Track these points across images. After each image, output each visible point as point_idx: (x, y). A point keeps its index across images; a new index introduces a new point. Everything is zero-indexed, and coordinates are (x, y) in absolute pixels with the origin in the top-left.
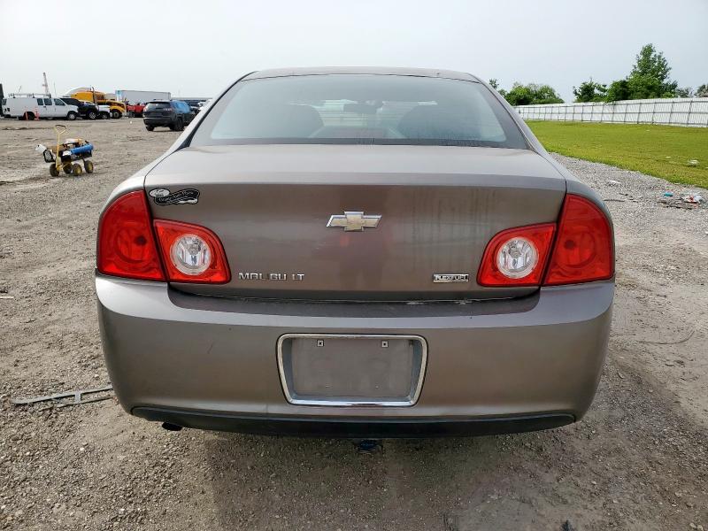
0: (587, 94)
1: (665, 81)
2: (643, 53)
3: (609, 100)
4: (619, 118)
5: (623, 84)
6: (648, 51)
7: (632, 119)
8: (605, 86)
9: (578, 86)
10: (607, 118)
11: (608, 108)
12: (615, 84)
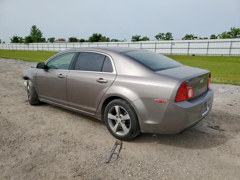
0: (16, 40)
1: (42, 37)
2: (32, 28)
3: (26, 43)
4: (31, 49)
5: (29, 37)
6: (34, 27)
7: (36, 49)
8: (22, 38)
9: (12, 37)
10: (27, 49)
11: (26, 46)
12: (26, 37)
